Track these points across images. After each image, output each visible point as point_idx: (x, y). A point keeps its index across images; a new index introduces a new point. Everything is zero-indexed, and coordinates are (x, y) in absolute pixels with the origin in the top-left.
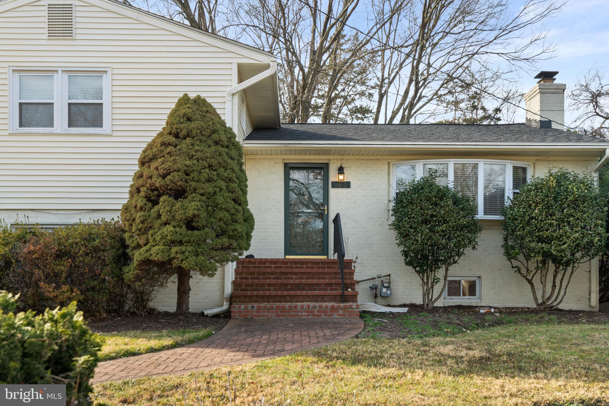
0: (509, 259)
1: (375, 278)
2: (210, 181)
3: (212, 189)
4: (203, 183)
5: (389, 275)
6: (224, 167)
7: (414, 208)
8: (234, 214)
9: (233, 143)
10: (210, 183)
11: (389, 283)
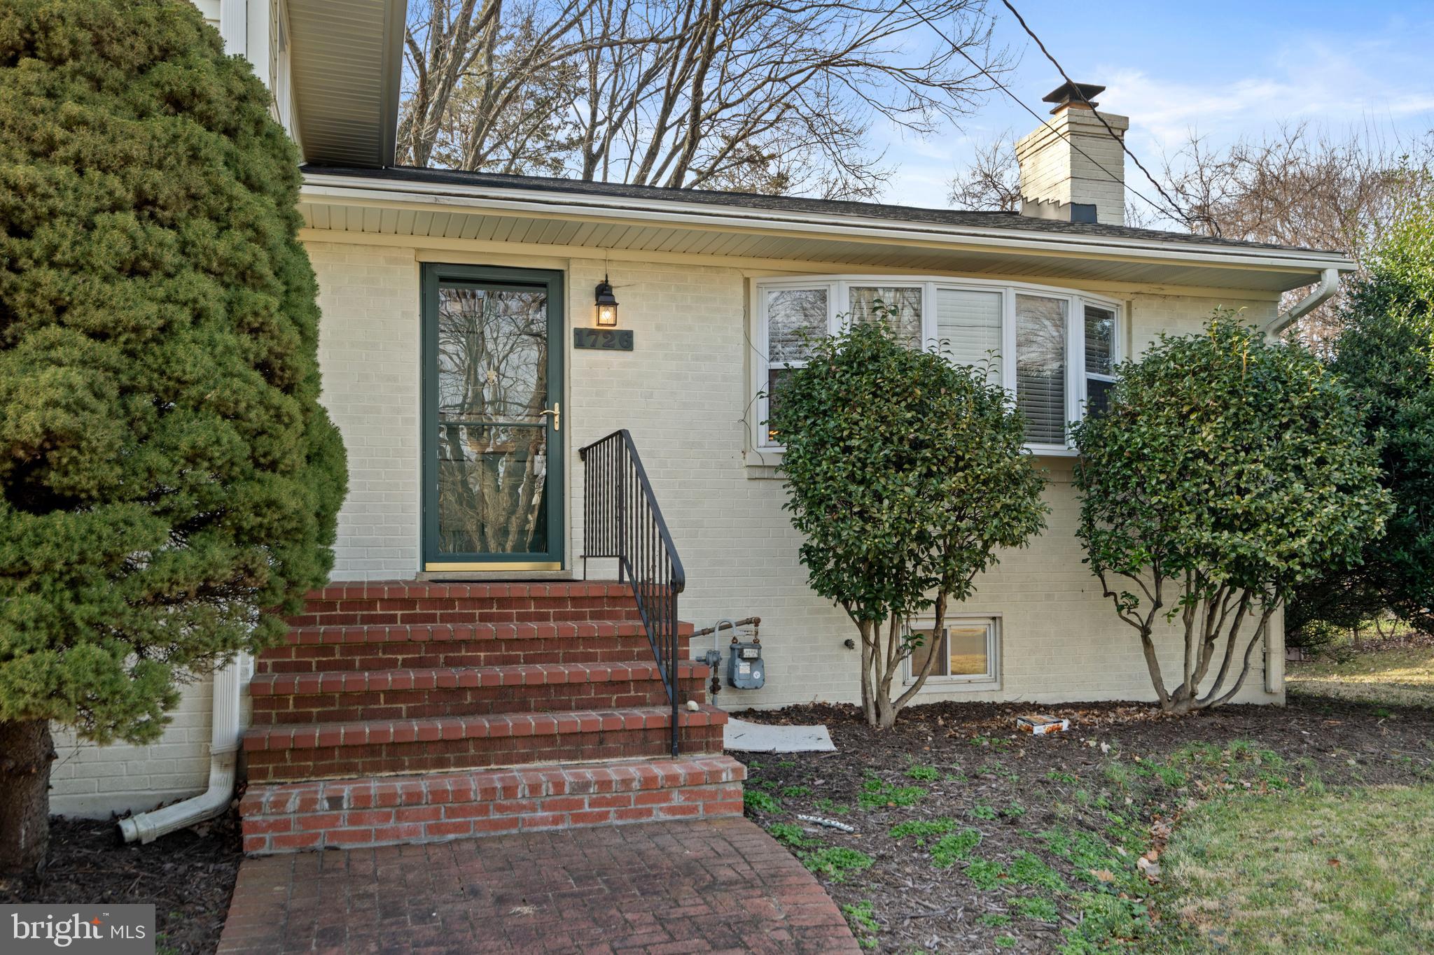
0: (1098, 571)
1: (712, 631)
2: (146, 274)
3: (152, 308)
4: (106, 279)
5: (757, 622)
6: (213, 217)
7: (856, 416)
8: (262, 432)
9: (259, 123)
10: (140, 281)
11: (756, 644)
